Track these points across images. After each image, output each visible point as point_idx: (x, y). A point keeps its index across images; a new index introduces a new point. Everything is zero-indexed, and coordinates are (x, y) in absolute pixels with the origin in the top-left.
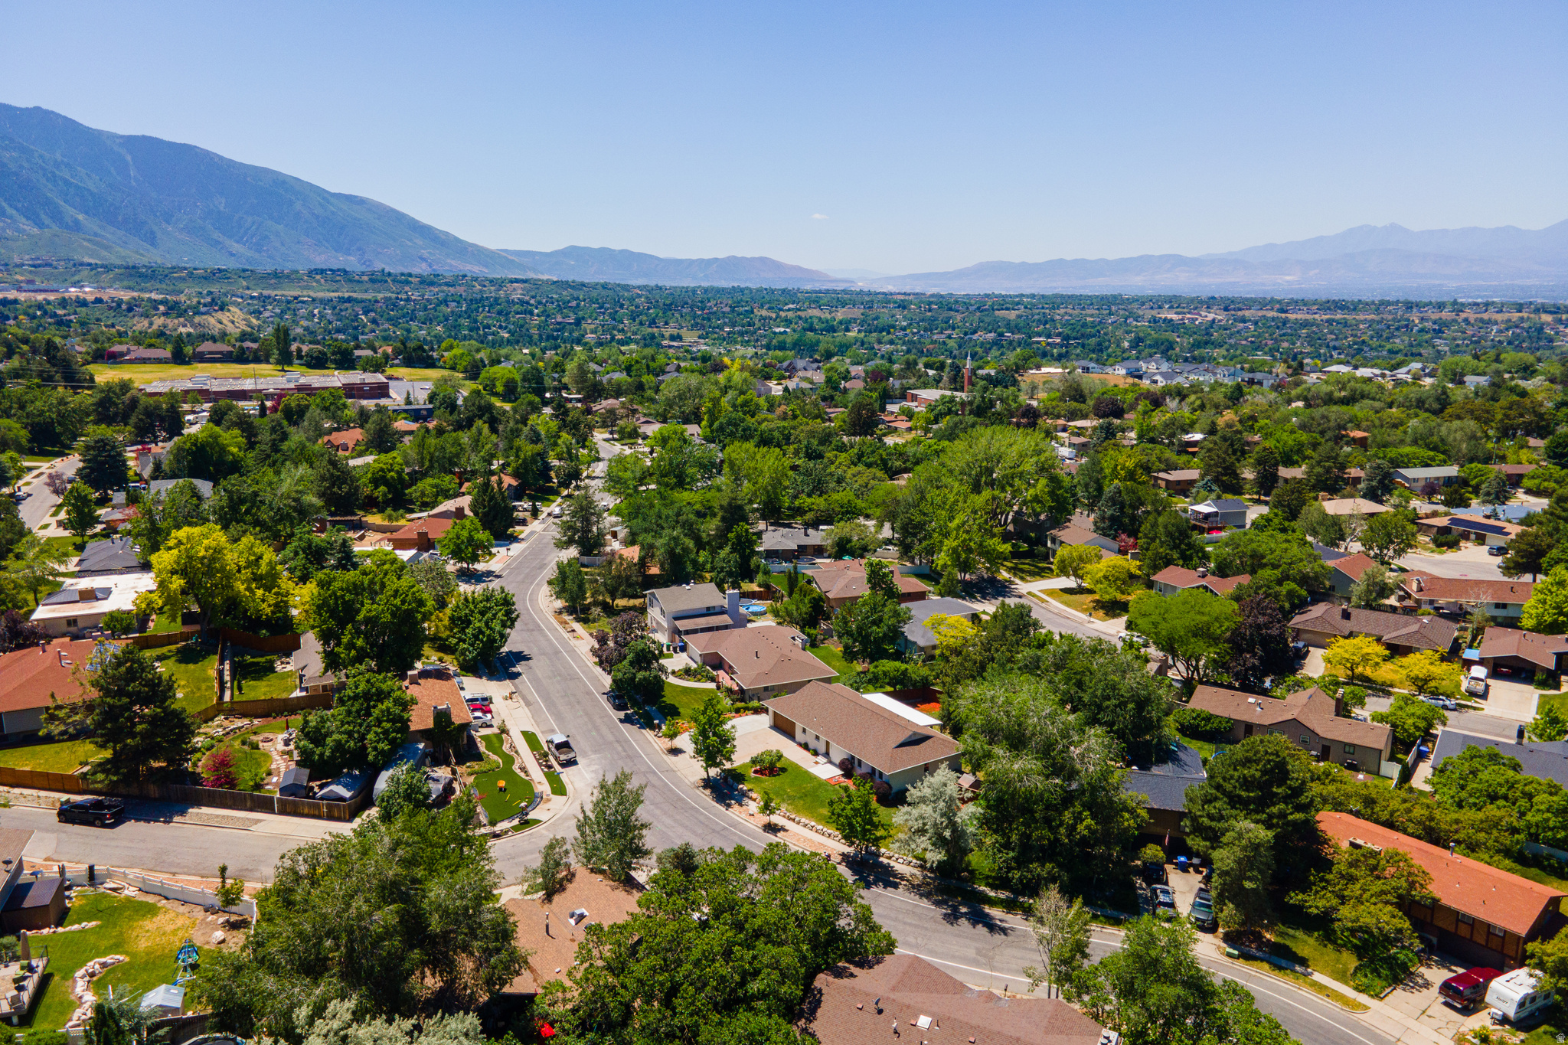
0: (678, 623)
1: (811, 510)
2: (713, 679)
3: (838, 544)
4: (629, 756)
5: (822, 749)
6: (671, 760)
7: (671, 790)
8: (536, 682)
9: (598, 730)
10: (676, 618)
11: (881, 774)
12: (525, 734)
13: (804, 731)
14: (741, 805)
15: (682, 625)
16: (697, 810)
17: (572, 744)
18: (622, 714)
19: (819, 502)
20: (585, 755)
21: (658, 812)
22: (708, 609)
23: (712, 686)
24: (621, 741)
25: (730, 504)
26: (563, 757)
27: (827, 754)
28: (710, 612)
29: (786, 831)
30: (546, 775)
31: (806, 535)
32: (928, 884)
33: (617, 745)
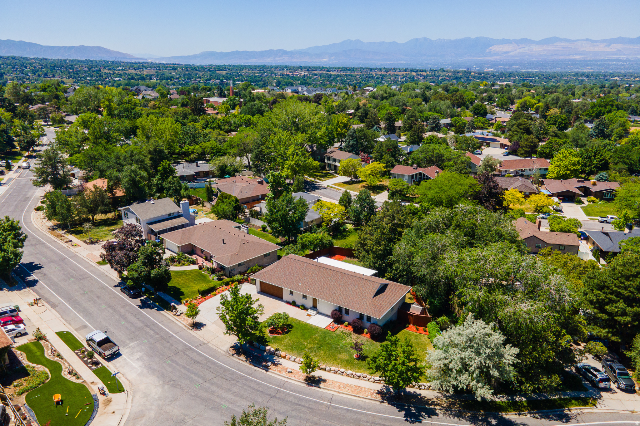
0: (152, 227)
1: (193, 153)
2: (194, 263)
3: (221, 170)
4: (162, 338)
5: (309, 303)
6: (196, 333)
7: (214, 363)
8: (53, 285)
9: (125, 319)
10: (150, 224)
11: (369, 318)
12: (61, 334)
13: (291, 293)
14: (276, 365)
15: (156, 227)
16: (247, 379)
17: (112, 339)
18: (138, 301)
19: (197, 148)
20: (125, 345)
21: (214, 388)
22: (170, 215)
23: (195, 267)
24: (149, 325)
25: (155, 150)
26: (107, 353)
27: (314, 307)
28: (171, 217)
29: (324, 381)
30: (96, 372)
31: (198, 166)
32: (454, 404)
33: (148, 330)
